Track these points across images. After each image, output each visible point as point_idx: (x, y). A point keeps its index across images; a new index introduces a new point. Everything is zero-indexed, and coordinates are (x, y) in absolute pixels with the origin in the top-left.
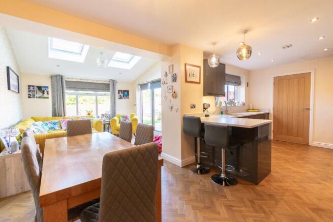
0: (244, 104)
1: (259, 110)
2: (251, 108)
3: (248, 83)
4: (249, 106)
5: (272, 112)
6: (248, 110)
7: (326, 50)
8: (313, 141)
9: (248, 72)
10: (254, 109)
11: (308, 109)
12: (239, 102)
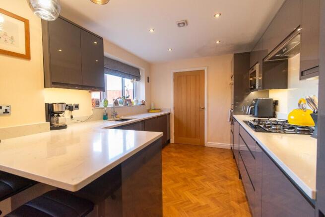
0: (143, 104)
1: (160, 110)
2: (153, 108)
3: (148, 78)
4: (150, 106)
5: (172, 112)
6: (149, 111)
7: (218, 42)
8: (208, 141)
9: (149, 65)
10: (155, 110)
11: (203, 108)
12: (137, 101)
